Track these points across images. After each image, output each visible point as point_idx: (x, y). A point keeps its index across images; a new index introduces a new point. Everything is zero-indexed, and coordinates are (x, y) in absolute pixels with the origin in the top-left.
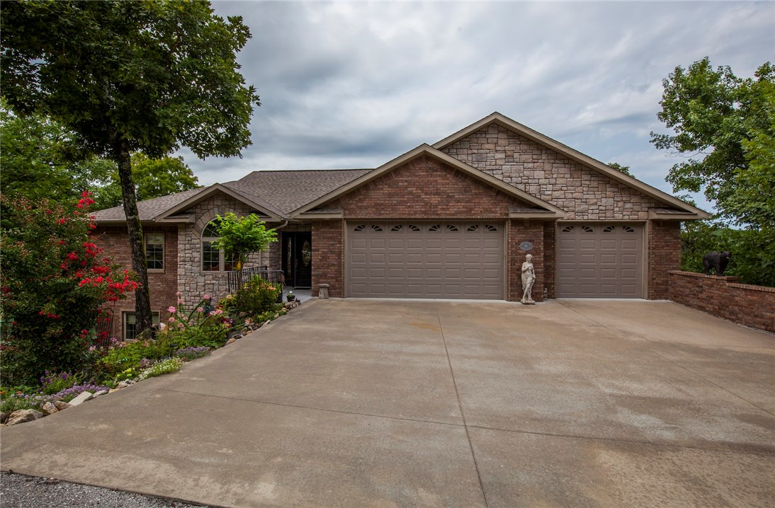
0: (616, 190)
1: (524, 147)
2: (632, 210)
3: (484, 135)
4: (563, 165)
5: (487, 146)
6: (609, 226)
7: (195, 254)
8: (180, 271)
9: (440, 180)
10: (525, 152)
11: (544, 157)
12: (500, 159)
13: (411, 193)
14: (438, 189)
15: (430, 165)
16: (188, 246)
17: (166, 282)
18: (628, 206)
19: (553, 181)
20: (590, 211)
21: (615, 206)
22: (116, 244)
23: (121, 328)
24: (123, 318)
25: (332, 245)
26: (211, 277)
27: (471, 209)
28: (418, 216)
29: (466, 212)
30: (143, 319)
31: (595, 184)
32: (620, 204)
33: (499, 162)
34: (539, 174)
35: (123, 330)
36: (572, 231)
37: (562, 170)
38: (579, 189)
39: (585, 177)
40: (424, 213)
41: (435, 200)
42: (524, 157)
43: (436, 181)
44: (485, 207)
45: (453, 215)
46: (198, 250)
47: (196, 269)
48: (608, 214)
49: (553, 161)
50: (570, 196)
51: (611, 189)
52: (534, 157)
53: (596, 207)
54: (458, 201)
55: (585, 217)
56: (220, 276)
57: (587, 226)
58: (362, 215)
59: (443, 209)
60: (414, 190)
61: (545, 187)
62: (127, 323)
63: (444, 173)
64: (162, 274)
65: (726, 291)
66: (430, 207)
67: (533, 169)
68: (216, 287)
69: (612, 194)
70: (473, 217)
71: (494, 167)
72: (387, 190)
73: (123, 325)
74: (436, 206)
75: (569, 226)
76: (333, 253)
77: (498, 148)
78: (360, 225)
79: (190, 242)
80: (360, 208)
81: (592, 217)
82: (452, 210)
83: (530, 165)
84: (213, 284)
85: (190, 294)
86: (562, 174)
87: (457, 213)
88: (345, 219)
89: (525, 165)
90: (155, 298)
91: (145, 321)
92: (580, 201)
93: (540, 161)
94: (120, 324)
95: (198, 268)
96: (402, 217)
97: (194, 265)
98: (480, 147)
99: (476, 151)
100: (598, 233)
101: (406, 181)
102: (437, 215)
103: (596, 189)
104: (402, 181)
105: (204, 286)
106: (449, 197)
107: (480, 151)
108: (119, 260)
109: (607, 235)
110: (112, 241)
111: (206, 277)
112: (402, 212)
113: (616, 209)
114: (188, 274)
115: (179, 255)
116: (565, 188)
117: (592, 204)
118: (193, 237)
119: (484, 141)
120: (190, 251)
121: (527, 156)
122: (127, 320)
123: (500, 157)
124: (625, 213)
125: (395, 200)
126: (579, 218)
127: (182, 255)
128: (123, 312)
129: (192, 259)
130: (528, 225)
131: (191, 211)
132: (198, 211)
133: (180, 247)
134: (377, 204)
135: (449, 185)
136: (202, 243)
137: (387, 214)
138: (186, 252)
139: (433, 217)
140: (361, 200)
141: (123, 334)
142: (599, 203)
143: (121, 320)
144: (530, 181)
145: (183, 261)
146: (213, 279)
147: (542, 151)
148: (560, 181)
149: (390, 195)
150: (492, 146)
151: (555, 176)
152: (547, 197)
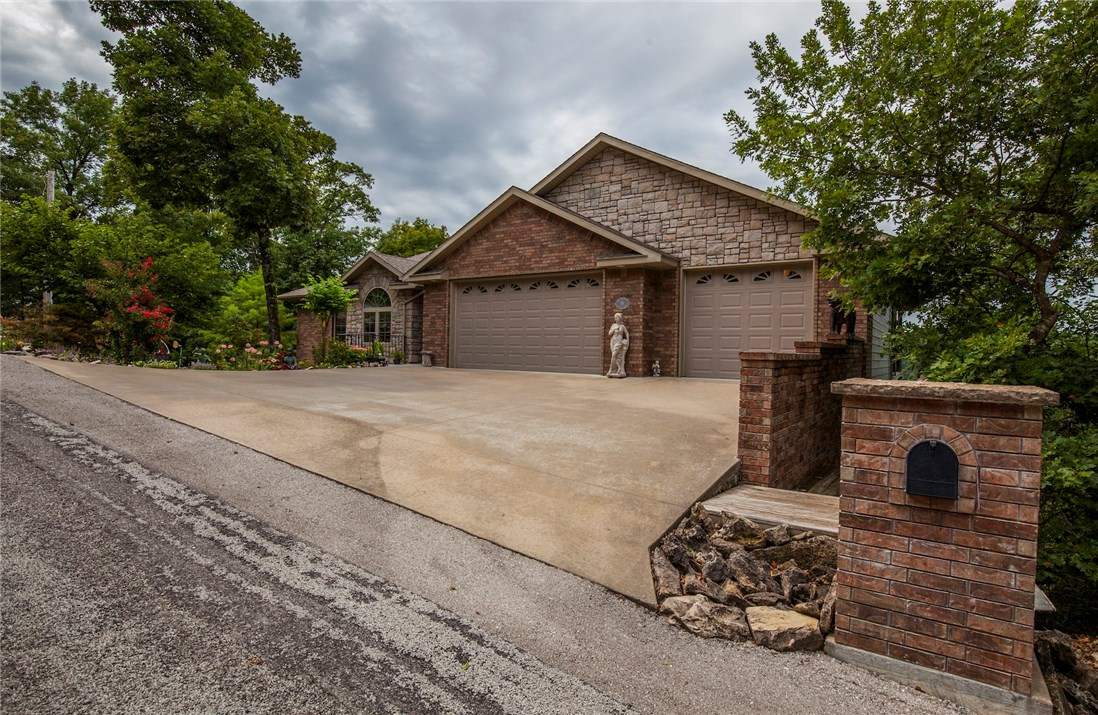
0: (765, 216)
1: (643, 172)
2: (790, 246)
3: (597, 164)
4: (691, 190)
5: (601, 178)
6: (763, 272)
7: (359, 325)
9: (534, 227)
10: (644, 179)
11: (667, 182)
12: (615, 192)
13: (507, 246)
14: (533, 239)
15: (526, 210)
16: (353, 317)
18: (783, 238)
19: (677, 214)
20: (727, 252)
21: (764, 240)
25: (439, 309)
27: (564, 260)
28: (512, 273)
29: (560, 264)
31: (734, 211)
32: (771, 237)
33: (614, 197)
34: (662, 206)
36: (710, 282)
37: (690, 197)
38: (712, 221)
39: (720, 203)
40: (518, 268)
41: (529, 251)
42: (644, 185)
43: (530, 230)
44: (579, 258)
45: (546, 268)
46: (360, 320)
48: (753, 254)
49: (678, 186)
50: (699, 232)
51: (757, 216)
52: (656, 183)
53: (736, 245)
54: (552, 252)
55: (720, 261)
57: (730, 274)
58: (464, 275)
59: (536, 262)
60: (508, 241)
61: (667, 223)
63: (538, 219)
66: (524, 261)
67: (653, 200)
69: (759, 224)
70: (566, 269)
71: (608, 204)
72: (485, 244)
74: (530, 260)
75: (704, 275)
76: (439, 318)
77: (613, 178)
78: (467, 285)
80: (463, 267)
81: (730, 260)
82: (545, 263)
83: (650, 196)
86: (690, 204)
87: (550, 265)
88: (450, 280)
89: (645, 195)
92: (713, 238)
93: (662, 188)
96: (500, 274)
97: (357, 336)
98: (592, 181)
99: (588, 186)
100: (747, 283)
101: (503, 232)
102: (531, 269)
103: (735, 219)
104: (499, 233)
106: (543, 246)
107: (594, 185)
109: (760, 285)
112: (498, 269)
113: (765, 245)
116: (692, 222)
117: (729, 242)
118: (357, 307)
119: (597, 171)
120: (355, 322)
121: (647, 184)
123: (615, 189)
124: (777, 250)
125: (492, 257)
126: (712, 263)
129: (356, 330)
130: (625, 275)
132: (361, 281)
133: (348, 318)
134: (476, 261)
135: (542, 232)
136: (363, 314)
137: (487, 272)
139: (526, 272)
140: (464, 258)
142: (740, 239)
144: (650, 217)
145: (350, 332)
147: (664, 173)
148: (688, 212)
149: (488, 250)
150: (605, 177)
151: (680, 206)
152: (669, 237)
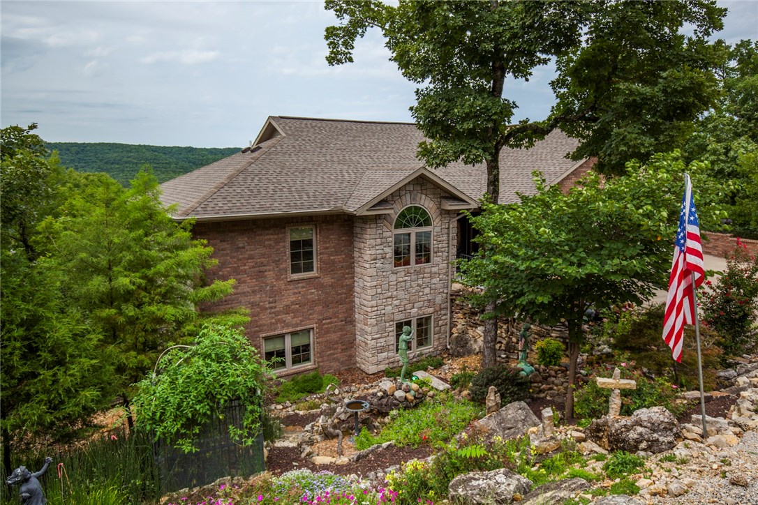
7: (387, 250)
16: (379, 241)
17: (321, 287)
24: (263, 347)
26: (403, 273)
47: (387, 267)
56: (412, 271)
62: (267, 351)
64: (314, 278)
65: (728, 242)
68: (408, 284)
79: (381, 236)
84: (405, 281)
85: (381, 297)
90: (308, 310)
95: (390, 266)
97: (385, 262)
105: (396, 285)
108: (254, 267)
111: (398, 274)
114: (379, 274)
118: (385, 229)
127: (373, 252)
128: (264, 338)
129: (384, 255)
138: (377, 247)
145: (374, 259)
146: (405, 275)
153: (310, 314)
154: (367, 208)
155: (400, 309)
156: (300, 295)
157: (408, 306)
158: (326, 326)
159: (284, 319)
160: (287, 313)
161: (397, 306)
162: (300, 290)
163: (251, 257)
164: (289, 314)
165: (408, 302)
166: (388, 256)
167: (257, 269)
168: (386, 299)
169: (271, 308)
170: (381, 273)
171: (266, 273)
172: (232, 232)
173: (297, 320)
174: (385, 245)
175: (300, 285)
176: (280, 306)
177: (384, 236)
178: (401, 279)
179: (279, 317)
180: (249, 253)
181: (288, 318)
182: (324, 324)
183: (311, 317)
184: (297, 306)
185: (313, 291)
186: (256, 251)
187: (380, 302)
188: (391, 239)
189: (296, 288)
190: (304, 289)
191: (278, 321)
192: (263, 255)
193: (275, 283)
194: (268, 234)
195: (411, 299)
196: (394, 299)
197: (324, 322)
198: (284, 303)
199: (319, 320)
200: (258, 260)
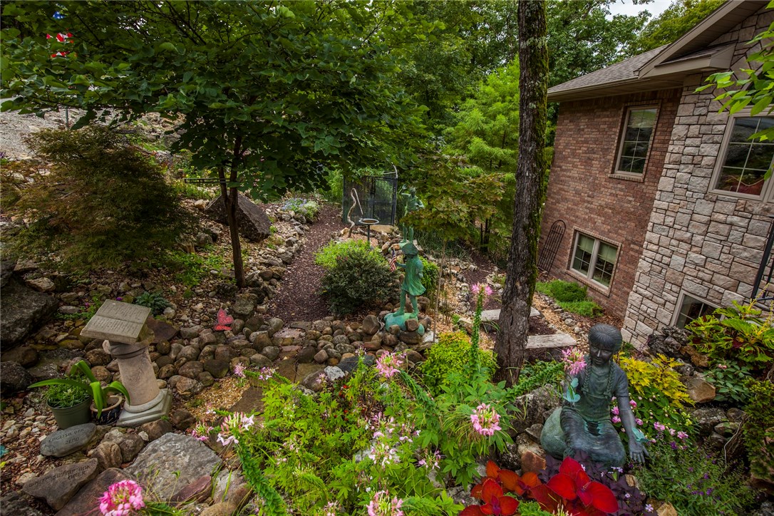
7: (708, 148)
8: (665, 183)
16: (694, 130)
17: (641, 198)
22: (587, 128)
23: (569, 251)
24: (574, 239)
26: (731, 207)
30: (515, 280)
35: (571, 256)
46: (716, 138)
47: (698, 183)
56: (757, 209)
62: (578, 248)
64: (638, 182)
68: (736, 234)
73: (572, 248)
79: (702, 120)
84: (731, 224)
85: (671, 233)
90: (619, 222)
91: (518, 284)
94: (570, 246)
95: (705, 182)
97: (697, 172)
105: (708, 223)
108: (586, 152)
110: (583, 122)
111: (719, 204)
114: (678, 191)
115: (670, 148)
120: (697, 141)
122: (579, 243)
127: (676, 149)
128: (576, 231)
129: (697, 159)
131: (727, 38)
133: (678, 130)
136: (731, 123)
138: (689, 142)
141: (570, 261)
143: (571, 240)
145: (675, 163)
146: (735, 212)
153: (620, 228)
154: (657, 62)
155: (701, 274)
156: (616, 199)
157: (721, 280)
158: (632, 253)
159: (596, 220)
160: (599, 215)
161: (696, 265)
162: (618, 192)
163: (586, 142)
164: (600, 216)
165: (725, 271)
166: (706, 161)
167: (588, 155)
168: (679, 241)
169: (588, 202)
170: (682, 191)
171: (593, 162)
172: (579, 112)
173: (606, 228)
174: (705, 138)
175: (619, 186)
176: (596, 203)
177: (708, 119)
178: (722, 217)
179: (592, 216)
180: (585, 136)
181: (599, 220)
182: (632, 249)
183: (620, 231)
184: (610, 211)
185: (631, 199)
186: (591, 136)
187: (665, 241)
188: (722, 127)
189: (615, 188)
190: (622, 193)
191: (591, 219)
192: (596, 141)
193: (597, 176)
194: (605, 117)
195: (734, 268)
196: (694, 249)
197: (632, 246)
198: (600, 202)
199: (627, 240)
200: (591, 146)
